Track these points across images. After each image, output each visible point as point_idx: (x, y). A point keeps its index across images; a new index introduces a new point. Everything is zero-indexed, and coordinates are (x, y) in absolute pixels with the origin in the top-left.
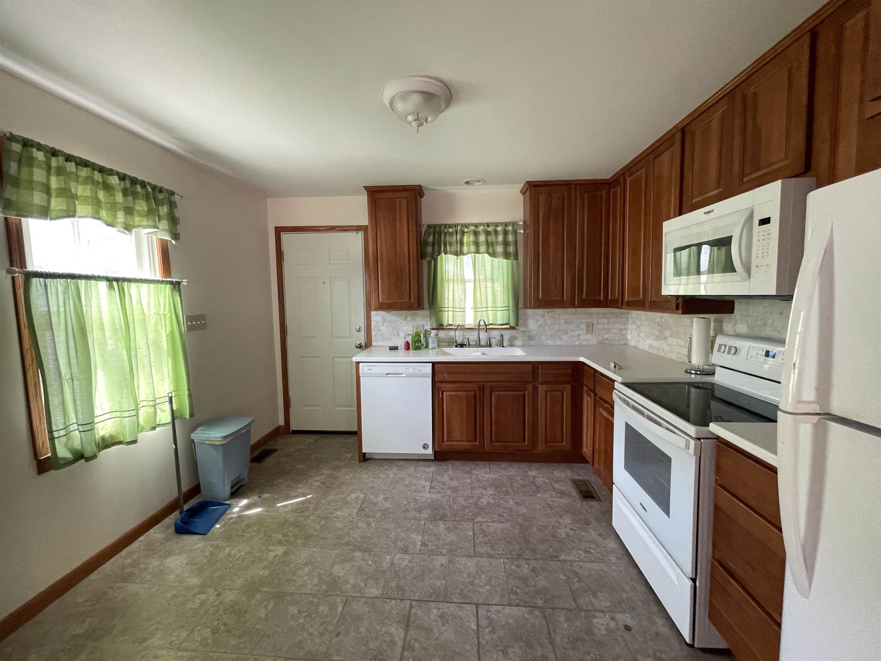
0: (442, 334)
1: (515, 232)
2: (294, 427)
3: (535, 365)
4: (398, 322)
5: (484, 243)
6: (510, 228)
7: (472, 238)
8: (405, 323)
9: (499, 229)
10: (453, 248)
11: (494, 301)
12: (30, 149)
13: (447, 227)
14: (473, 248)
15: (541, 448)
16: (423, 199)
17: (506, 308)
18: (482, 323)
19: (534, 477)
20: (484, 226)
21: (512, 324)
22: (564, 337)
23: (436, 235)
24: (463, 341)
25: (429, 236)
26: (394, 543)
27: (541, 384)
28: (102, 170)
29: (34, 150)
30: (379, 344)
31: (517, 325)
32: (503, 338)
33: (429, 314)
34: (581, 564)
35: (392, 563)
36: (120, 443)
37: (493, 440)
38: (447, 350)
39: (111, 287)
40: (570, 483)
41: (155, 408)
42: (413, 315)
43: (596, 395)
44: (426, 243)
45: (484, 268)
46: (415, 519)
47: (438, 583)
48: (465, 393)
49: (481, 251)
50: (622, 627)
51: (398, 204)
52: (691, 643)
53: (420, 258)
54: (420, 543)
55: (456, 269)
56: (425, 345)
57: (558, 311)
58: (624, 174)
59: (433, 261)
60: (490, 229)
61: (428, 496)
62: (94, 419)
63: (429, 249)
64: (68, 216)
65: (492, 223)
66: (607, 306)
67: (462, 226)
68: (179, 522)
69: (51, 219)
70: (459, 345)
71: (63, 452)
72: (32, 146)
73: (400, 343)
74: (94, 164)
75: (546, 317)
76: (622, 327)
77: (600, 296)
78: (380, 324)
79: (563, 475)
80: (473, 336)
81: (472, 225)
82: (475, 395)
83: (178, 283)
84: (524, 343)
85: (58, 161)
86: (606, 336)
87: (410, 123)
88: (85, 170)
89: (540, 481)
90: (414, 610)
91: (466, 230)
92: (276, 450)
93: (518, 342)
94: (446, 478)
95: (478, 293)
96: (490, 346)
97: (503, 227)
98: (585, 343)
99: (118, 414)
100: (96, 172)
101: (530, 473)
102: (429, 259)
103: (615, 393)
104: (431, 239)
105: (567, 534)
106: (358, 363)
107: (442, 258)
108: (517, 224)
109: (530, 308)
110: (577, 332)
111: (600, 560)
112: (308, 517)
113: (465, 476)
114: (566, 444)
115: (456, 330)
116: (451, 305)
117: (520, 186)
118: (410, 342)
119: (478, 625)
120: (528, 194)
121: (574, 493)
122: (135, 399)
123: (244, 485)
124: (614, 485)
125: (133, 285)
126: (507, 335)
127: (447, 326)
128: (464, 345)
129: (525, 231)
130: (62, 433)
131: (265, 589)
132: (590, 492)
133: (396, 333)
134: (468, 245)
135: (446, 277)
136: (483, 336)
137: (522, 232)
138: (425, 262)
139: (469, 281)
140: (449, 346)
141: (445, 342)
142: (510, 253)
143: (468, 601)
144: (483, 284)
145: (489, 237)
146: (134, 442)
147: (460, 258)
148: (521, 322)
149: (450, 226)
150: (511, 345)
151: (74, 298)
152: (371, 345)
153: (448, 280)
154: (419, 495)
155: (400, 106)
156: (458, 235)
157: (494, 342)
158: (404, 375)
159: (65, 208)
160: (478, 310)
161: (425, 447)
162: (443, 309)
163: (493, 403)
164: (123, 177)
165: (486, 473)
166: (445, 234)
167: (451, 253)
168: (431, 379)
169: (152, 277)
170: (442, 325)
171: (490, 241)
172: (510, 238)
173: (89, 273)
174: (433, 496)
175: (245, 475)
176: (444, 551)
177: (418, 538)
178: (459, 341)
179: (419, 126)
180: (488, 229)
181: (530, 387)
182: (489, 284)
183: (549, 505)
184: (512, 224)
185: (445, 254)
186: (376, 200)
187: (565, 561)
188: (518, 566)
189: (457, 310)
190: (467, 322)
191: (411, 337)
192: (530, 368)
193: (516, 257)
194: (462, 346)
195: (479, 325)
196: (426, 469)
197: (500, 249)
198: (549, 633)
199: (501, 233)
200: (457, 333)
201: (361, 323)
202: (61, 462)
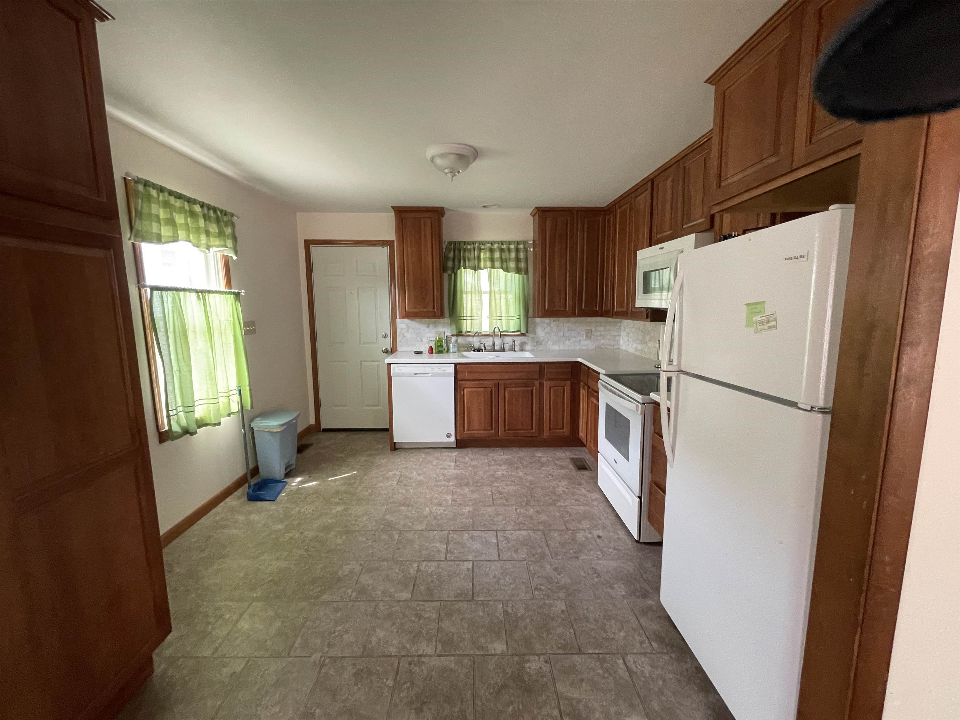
0: (460, 340)
1: (526, 250)
2: (324, 425)
3: (541, 365)
4: (422, 329)
5: (499, 259)
6: (521, 246)
7: (488, 254)
8: (427, 330)
9: (512, 247)
10: (471, 264)
11: (507, 311)
12: (148, 188)
13: (466, 244)
14: (489, 264)
15: (546, 434)
16: (443, 218)
17: (518, 317)
18: (497, 330)
19: (540, 457)
20: (498, 244)
21: (523, 331)
22: (567, 343)
23: (457, 251)
24: (480, 346)
25: (450, 251)
26: (431, 500)
27: (546, 381)
28: (190, 201)
29: (151, 189)
30: (404, 349)
31: (527, 332)
32: (514, 343)
33: (449, 322)
34: (572, 507)
35: (431, 512)
36: (207, 425)
37: (506, 429)
38: (465, 354)
39: (199, 297)
40: (569, 460)
41: (230, 399)
42: (435, 323)
43: (589, 387)
44: (447, 258)
45: (498, 282)
46: (445, 486)
47: (467, 521)
48: (482, 389)
49: (496, 266)
50: (596, 537)
51: (422, 222)
52: (638, 540)
53: (442, 271)
54: (451, 500)
55: (473, 282)
56: (446, 349)
57: (562, 319)
58: (615, 204)
59: (453, 275)
60: (504, 247)
61: (454, 471)
62: (194, 403)
63: (450, 264)
64: (174, 241)
65: (506, 242)
66: (602, 316)
67: (480, 244)
68: (251, 492)
69: (163, 243)
70: (476, 349)
71: (176, 428)
72: (149, 186)
73: (425, 348)
75: (552, 325)
76: (616, 334)
77: (596, 308)
78: (405, 331)
79: (564, 455)
80: (489, 342)
81: (488, 243)
82: (491, 391)
83: (239, 293)
84: (533, 348)
85: (164, 196)
86: (602, 342)
87: (446, 174)
88: (179, 201)
89: (544, 459)
90: (450, 536)
91: (482, 247)
92: (312, 445)
93: (528, 347)
94: (467, 459)
95: (493, 304)
96: (504, 350)
97: (516, 245)
98: (584, 348)
99: (206, 401)
100: (186, 203)
101: (537, 455)
102: (450, 272)
103: (600, 382)
104: (451, 255)
105: (564, 491)
106: (389, 365)
107: (461, 271)
108: (528, 243)
109: (538, 317)
110: (578, 339)
111: (586, 505)
112: (356, 488)
113: (483, 457)
114: (566, 431)
115: (474, 336)
116: (469, 314)
117: (531, 210)
118: (434, 347)
119: (497, 540)
120: (537, 216)
121: (571, 466)
122: (217, 390)
123: (292, 469)
124: (599, 453)
125: (211, 295)
126: (518, 340)
127: (466, 333)
128: (481, 349)
129: (534, 249)
130: (175, 412)
131: (337, 529)
132: (584, 466)
133: (419, 339)
134: (485, 261)
135: (465, 289)
136: (498, 342)
137: (532, 250)
138: (446, 276)
139: (485, 293)
140: (467, 351)
141: (464, 347)
142: (521, 268)
143: (490, 529)
144: (497, 296)
145: (503, 254)
146: (219, 424)
147: (478, 272)
148: (530, 329)
149: (469, 243)
150: (522, 350)
152: (396, 350)
153: (467, 291)
154: (446, 471)
155: (438, 161)
156: (476, 252)
157: (507, 347)
158: (430, 375)
159: (171, 234)
160: (493, 318)
161: (448, 436)
162: (462, 318)
163: (506, 398)
164: (202, 205)
165: (500, 455)
166: (465, 250)
167: (470, 268)
168: (454, 377)
169: (218, 289)
170: (462, 332)
171: (504, 257)
172: (522, 255)
174: (459, 472)
175: (293, 461)
176: (470, 504)
177: (449, 498)
178: (477, 346)
179: (453, 177)
180: (502, 247)
181: (537, 383)
182: (503, 296)
183: (551, 475)
184: (523, 243)
185: (464, 268)
186: (402, 219)
187: (561, 506)
188: (526, 510)
189: (475, 318)
190: (483, 330)
191: (434, 343)
192: (537, 368)
193: (527, 272)
194: (479, 350)
195: (494, 332)
196: (450, 454)
197: (512, 265)
198: (547, 542)
199: (513, 250)
200: (475, 339)
201: (387, 329)
202: (175, 435)
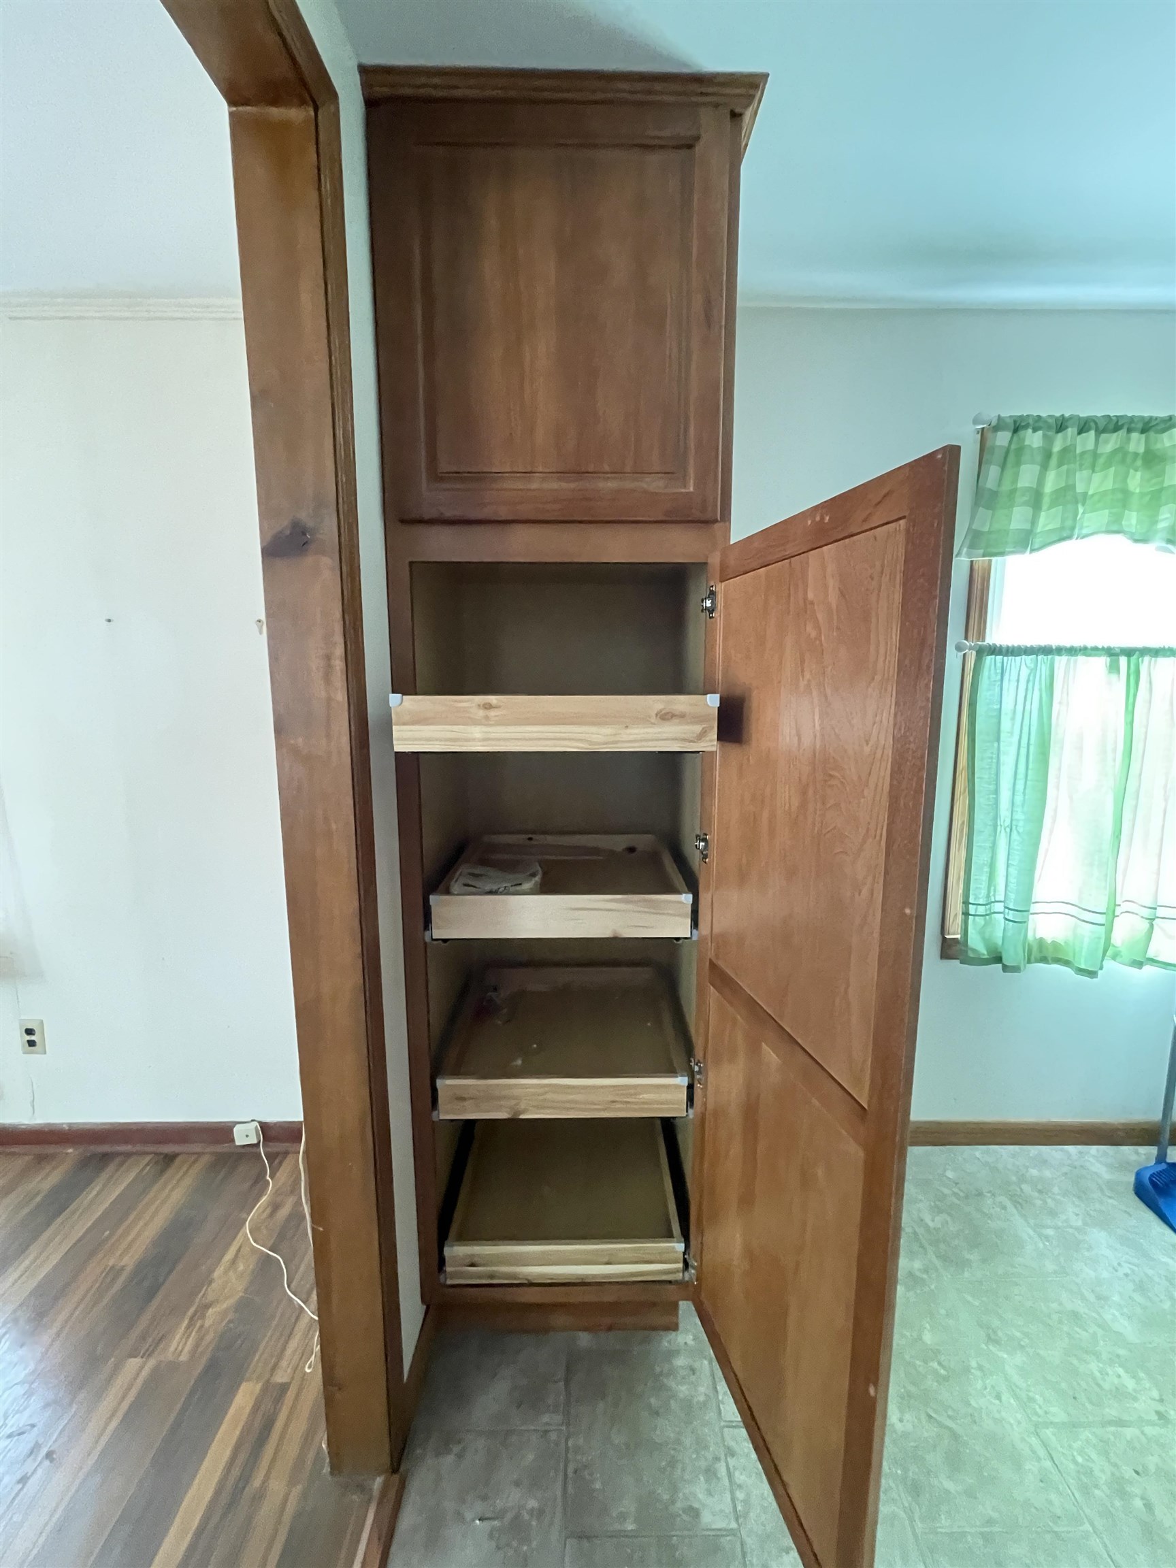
12: (1023, 433)
29: (1029, 432)
36: (1067, 963)
39: (1114, 668)
41: (1152, 926)
62: (1030, 906)
64: (1061, 540)
68: (1147, 1175)
69: (1034, 549)
71: (976, 942)
72: (1027, 427)
74: (1132, 419)
85: (1065, 438)
88: (1113, 437)
100: (1135, 435)
122: (1114, 894)
130: (981, 910)
146: (1092, 974)
151: (1040, 690)
173: (1077, 643)
202: (971, 954)
